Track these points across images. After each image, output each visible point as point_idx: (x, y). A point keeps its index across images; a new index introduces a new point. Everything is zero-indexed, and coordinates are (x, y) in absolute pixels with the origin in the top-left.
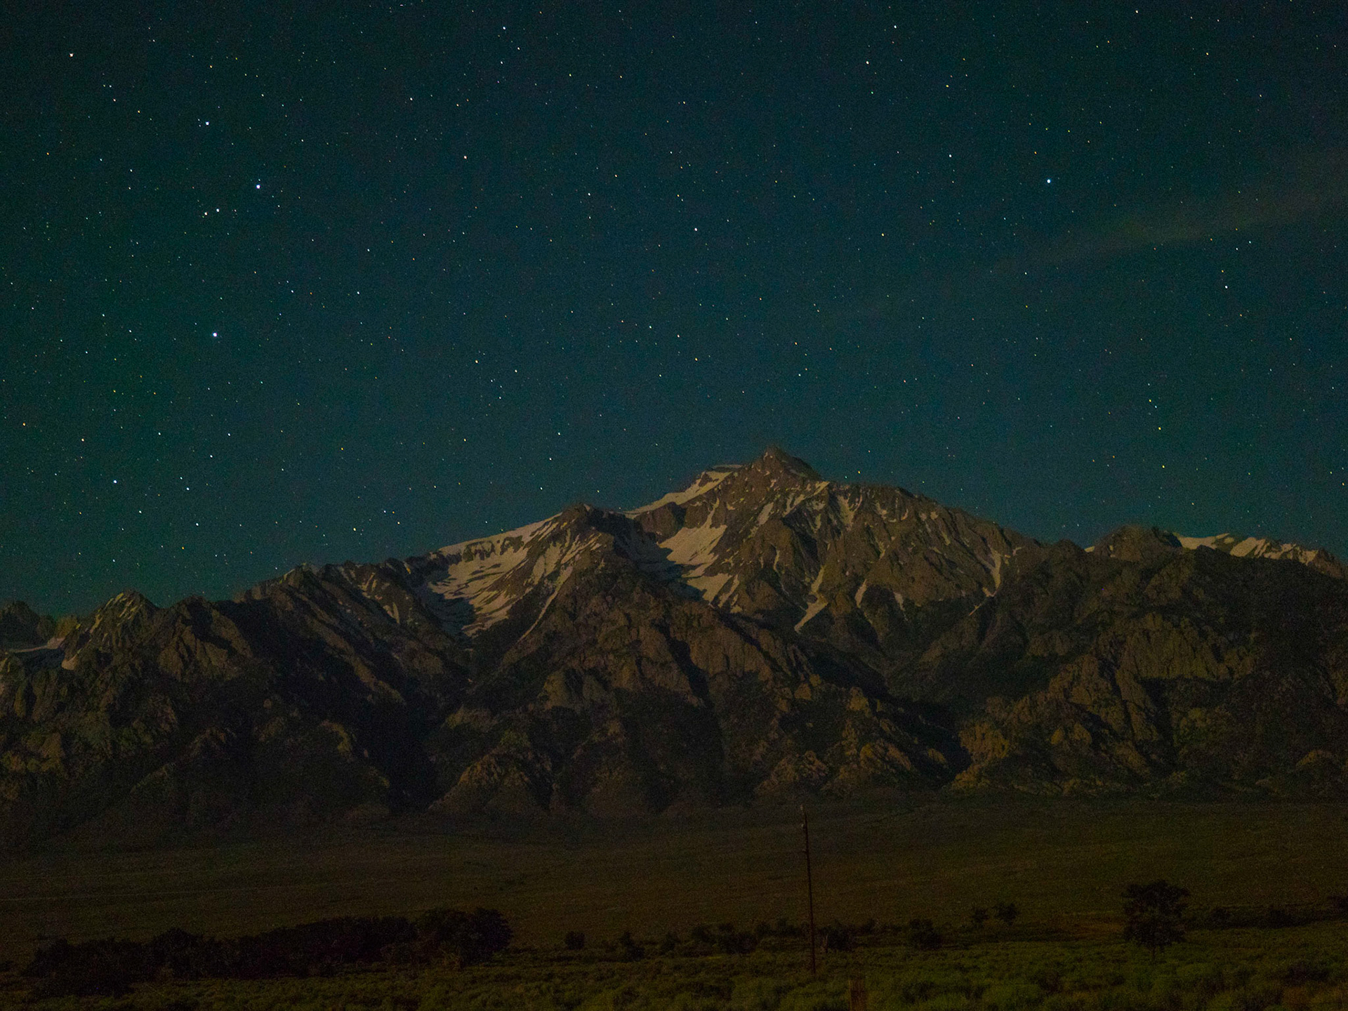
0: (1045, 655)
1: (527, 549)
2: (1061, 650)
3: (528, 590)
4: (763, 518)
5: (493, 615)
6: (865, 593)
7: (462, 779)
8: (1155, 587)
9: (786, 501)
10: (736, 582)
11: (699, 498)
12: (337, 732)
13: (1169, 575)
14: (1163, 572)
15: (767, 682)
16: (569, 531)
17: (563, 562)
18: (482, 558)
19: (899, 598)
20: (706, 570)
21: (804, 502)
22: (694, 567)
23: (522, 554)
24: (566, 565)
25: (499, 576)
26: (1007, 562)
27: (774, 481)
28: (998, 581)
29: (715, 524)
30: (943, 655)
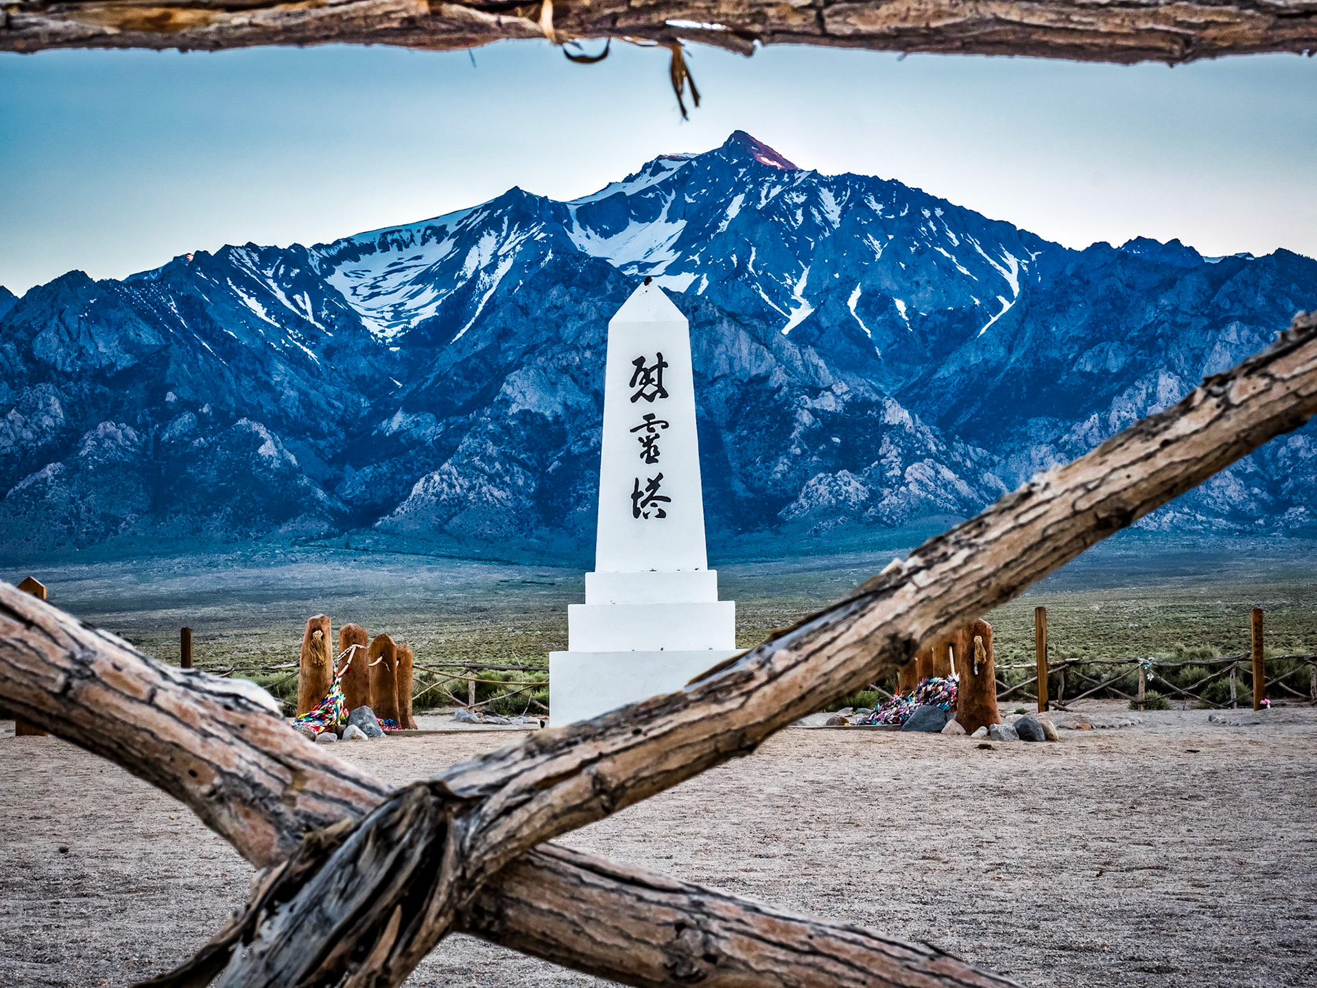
0: (1095, 371)
1: (453, 240)
2: (1115, 364)
3: (460, 285)
4: (733, 211)
5: (419, 311)
6: (860, 299)
7: (414, 492)
8: (1228, 295)
9: (760, 193)
10: (705, 283)
11: (652, 189)
12: (257, 433)
13: (1245, 283)
14: (1237, 277)
15: (780, 387)
16: (506, 219)
17: (500, 253)
18: (400, 249)
19: (900, 305)
20: (667, 268)
21: (780, 195)
22: (653, 265)
23: (447, 246)
24: (505, 256)
25: (424, 268)
26: (1025, 268)
27: (742, 171)
28: (1016, 288)
29: (671, 218)
30: (962, 370)
